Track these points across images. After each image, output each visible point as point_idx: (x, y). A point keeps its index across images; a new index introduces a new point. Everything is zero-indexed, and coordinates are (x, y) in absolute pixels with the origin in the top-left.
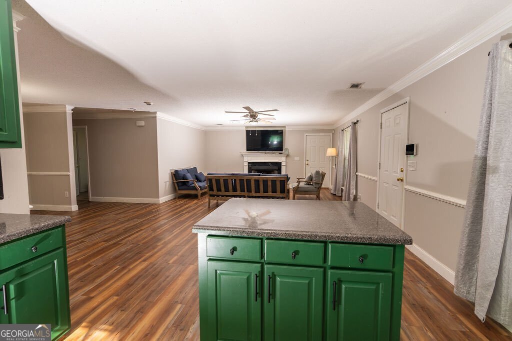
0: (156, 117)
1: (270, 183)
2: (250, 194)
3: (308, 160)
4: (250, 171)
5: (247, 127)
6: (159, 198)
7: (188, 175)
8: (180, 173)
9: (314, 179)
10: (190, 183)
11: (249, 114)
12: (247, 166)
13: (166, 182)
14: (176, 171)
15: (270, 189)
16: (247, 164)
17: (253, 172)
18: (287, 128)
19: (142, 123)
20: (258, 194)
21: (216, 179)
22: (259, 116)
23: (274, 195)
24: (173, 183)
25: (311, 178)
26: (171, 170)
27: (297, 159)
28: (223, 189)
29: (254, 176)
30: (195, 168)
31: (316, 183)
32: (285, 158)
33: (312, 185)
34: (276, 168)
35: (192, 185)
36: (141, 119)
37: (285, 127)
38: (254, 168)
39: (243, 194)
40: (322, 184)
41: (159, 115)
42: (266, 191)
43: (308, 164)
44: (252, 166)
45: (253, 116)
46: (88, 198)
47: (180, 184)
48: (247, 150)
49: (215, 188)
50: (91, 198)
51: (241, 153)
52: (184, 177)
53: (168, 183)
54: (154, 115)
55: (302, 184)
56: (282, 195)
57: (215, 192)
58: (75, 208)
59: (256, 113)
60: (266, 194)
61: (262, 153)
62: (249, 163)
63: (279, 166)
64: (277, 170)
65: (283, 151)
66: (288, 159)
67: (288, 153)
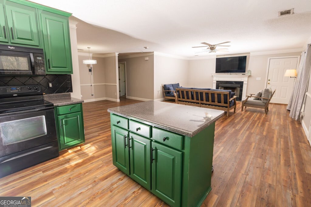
0: (153, 55)
2: (203, 102)
3: (269, 80)
4: (217, 88)
5: (217, 56)
6: (154, 99)
7: (172, 88)
8: (167, 86)
9: (263, 95)
10: (172, 93)
11: (209, 48)
12: (216, 84)
13: (158, 91)
14: (165, 85)
15: (216, 100)
16: (216, 82)
17: (220, 88)
18: (251, 54)
19: (147, 58)
20: (208, 103)
21: (186, 91)
22: (217, 48)
23: (220, 104)
24: (163, 92)
25: (260, 94)
26: (162, 84)
27: (259, 79)
28: (186, 97)
30: (178, 84)
31: (264, 99)
32: (247, 78)
33: (260, 100)
34: (239, 85)
35: (172, 94)
36: (146, 56)
37: (249, 53)
38: (220, 85)
39: (198, 101)
40: (270, 100)
41: (156, 54)
42: (213, 101)
43: (269, 83)
44: (219, 84)
45: (212, 48)
46: (126, 97)
47: (166, 93)
48: (216, 72)
49: (181, 97)
50: (127, 97)
51: (211, 74)
52: (169, 89)
53: (160, 92)
54: (153, 54)
55: (251, 99)
56: (225, 105)
57: (181, 99)
58: (118, 100)
59: (214, 46)
60: (213, 103)
61: (228, 74)
62: (217, 81)
63: (241, 84)
64: (239, 87)
65: (246, 72)
66: (250, 78)
67: (251, 74)
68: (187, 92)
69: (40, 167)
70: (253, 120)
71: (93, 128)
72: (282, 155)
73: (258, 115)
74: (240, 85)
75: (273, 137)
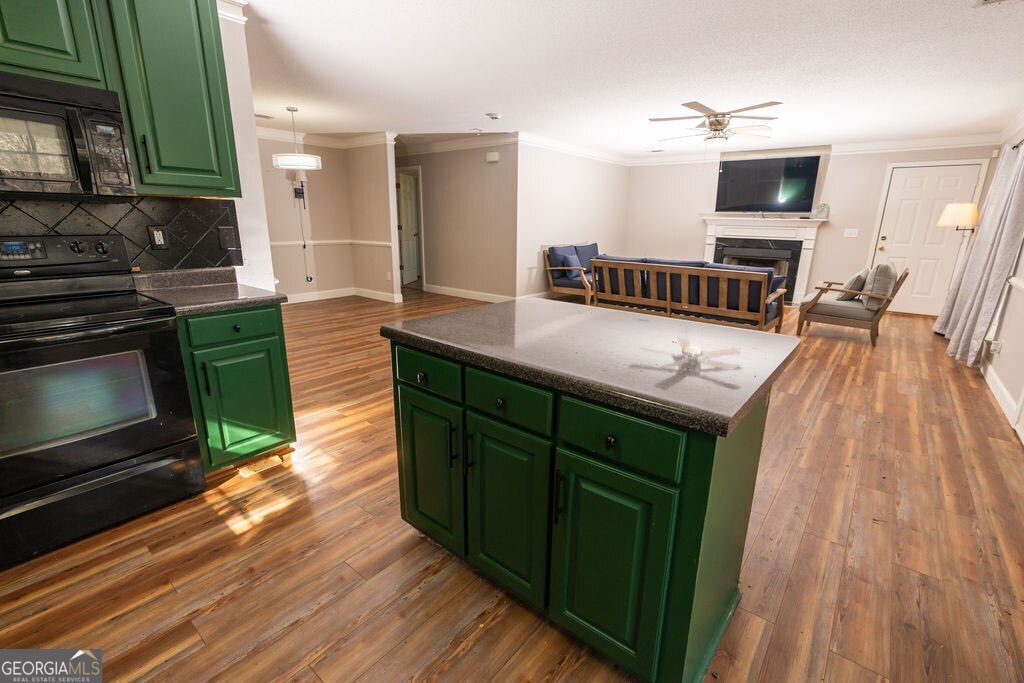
0: (516, 144)
1: (723, 286)
2: (677, 306)
3: (884, 238)
4: (718, 258)
5: (723, 154)
6: (515, 296)
7: (574, 259)
8: (559, 252)
9: (868, 287)
10: (574, 274)
11: (707, 123)
12: (714, 247)
13: (530, 269)
14: (552, 250)
15: (723, 299)
16: (713, 241)
17: (725, 260)
18: (834, 153)
19: (494, 156)
20: (695, 308)
21: (624, 270)
22: (734, 124)
23: (733, 313)
24: (546, 271)
25: (860, 284)
26: (542, 246)
27: (851, 233)
28: (622, 289)
29: (732, 269)
30: (595, 245)
31: (871, 298)
32: (815, 229)
33: (858, 300)
34: (788, 254)
35: (578, 279)
36: (491, 149)
37: (828, 147)
38: (728, 251)
39: (662, 304)
40: (889, 301)
41: (525, 139)
42: (713, 302)
43: (881, 249)
44: (726, 248)
45: (717, 124)
46: (422, 286)
47: (556, 275)
48: (717, 210)
49: (607, 287)
50: (426, 287)
51: (701, 215)
52: (565, 262)
53: (534, 271)
54: (512, 140)
55: (830, 298)
56: (751, 316)
57: (608, 296)
58: (398, 298)
59: (724, 115)
60: (712, 311)
61: (754, 216)
62: (718, 239)
63: (794, 249)
64: (787, 260)
65: (814, 211)
66: (824, 232)
67: (827, 217)
68: (629, 273)
69: (140, 531)
70: (838, 366)
71: (319, 391)
72: (943, 479)
73: (850, 349)
74: (789, 252)
75: (908, 420)
